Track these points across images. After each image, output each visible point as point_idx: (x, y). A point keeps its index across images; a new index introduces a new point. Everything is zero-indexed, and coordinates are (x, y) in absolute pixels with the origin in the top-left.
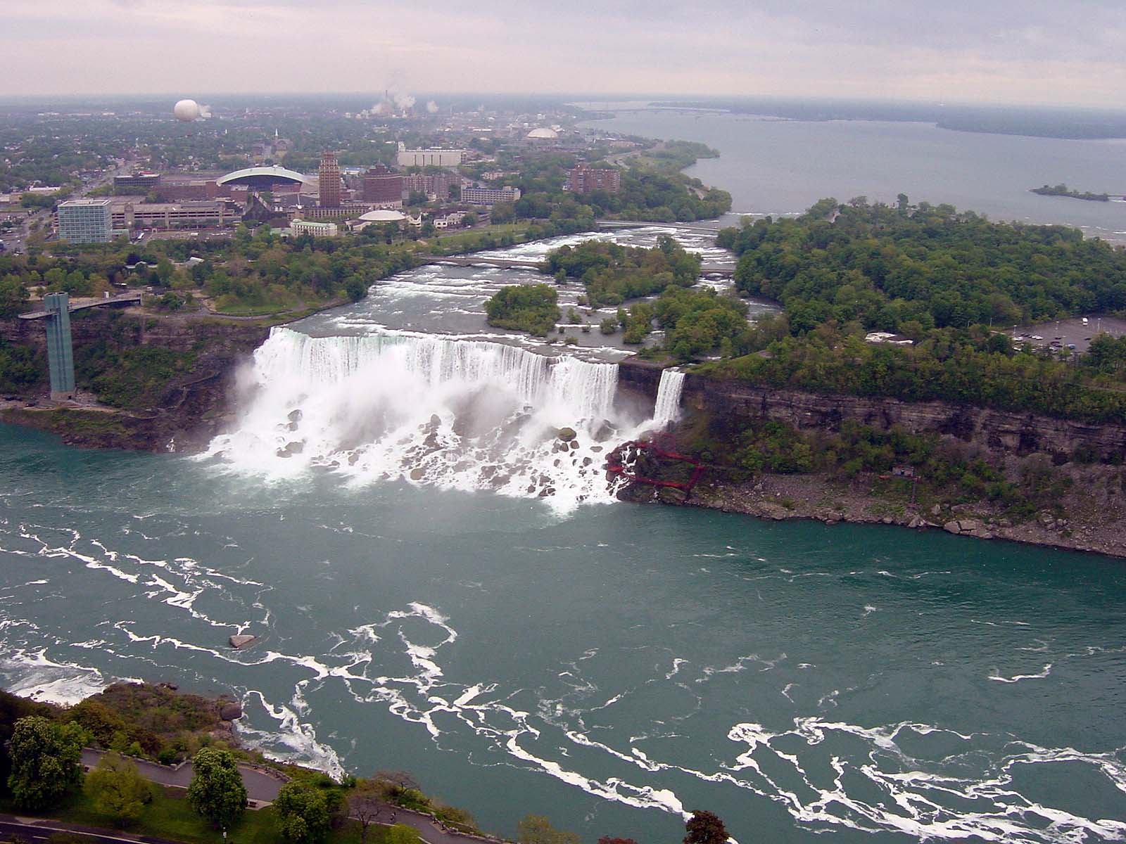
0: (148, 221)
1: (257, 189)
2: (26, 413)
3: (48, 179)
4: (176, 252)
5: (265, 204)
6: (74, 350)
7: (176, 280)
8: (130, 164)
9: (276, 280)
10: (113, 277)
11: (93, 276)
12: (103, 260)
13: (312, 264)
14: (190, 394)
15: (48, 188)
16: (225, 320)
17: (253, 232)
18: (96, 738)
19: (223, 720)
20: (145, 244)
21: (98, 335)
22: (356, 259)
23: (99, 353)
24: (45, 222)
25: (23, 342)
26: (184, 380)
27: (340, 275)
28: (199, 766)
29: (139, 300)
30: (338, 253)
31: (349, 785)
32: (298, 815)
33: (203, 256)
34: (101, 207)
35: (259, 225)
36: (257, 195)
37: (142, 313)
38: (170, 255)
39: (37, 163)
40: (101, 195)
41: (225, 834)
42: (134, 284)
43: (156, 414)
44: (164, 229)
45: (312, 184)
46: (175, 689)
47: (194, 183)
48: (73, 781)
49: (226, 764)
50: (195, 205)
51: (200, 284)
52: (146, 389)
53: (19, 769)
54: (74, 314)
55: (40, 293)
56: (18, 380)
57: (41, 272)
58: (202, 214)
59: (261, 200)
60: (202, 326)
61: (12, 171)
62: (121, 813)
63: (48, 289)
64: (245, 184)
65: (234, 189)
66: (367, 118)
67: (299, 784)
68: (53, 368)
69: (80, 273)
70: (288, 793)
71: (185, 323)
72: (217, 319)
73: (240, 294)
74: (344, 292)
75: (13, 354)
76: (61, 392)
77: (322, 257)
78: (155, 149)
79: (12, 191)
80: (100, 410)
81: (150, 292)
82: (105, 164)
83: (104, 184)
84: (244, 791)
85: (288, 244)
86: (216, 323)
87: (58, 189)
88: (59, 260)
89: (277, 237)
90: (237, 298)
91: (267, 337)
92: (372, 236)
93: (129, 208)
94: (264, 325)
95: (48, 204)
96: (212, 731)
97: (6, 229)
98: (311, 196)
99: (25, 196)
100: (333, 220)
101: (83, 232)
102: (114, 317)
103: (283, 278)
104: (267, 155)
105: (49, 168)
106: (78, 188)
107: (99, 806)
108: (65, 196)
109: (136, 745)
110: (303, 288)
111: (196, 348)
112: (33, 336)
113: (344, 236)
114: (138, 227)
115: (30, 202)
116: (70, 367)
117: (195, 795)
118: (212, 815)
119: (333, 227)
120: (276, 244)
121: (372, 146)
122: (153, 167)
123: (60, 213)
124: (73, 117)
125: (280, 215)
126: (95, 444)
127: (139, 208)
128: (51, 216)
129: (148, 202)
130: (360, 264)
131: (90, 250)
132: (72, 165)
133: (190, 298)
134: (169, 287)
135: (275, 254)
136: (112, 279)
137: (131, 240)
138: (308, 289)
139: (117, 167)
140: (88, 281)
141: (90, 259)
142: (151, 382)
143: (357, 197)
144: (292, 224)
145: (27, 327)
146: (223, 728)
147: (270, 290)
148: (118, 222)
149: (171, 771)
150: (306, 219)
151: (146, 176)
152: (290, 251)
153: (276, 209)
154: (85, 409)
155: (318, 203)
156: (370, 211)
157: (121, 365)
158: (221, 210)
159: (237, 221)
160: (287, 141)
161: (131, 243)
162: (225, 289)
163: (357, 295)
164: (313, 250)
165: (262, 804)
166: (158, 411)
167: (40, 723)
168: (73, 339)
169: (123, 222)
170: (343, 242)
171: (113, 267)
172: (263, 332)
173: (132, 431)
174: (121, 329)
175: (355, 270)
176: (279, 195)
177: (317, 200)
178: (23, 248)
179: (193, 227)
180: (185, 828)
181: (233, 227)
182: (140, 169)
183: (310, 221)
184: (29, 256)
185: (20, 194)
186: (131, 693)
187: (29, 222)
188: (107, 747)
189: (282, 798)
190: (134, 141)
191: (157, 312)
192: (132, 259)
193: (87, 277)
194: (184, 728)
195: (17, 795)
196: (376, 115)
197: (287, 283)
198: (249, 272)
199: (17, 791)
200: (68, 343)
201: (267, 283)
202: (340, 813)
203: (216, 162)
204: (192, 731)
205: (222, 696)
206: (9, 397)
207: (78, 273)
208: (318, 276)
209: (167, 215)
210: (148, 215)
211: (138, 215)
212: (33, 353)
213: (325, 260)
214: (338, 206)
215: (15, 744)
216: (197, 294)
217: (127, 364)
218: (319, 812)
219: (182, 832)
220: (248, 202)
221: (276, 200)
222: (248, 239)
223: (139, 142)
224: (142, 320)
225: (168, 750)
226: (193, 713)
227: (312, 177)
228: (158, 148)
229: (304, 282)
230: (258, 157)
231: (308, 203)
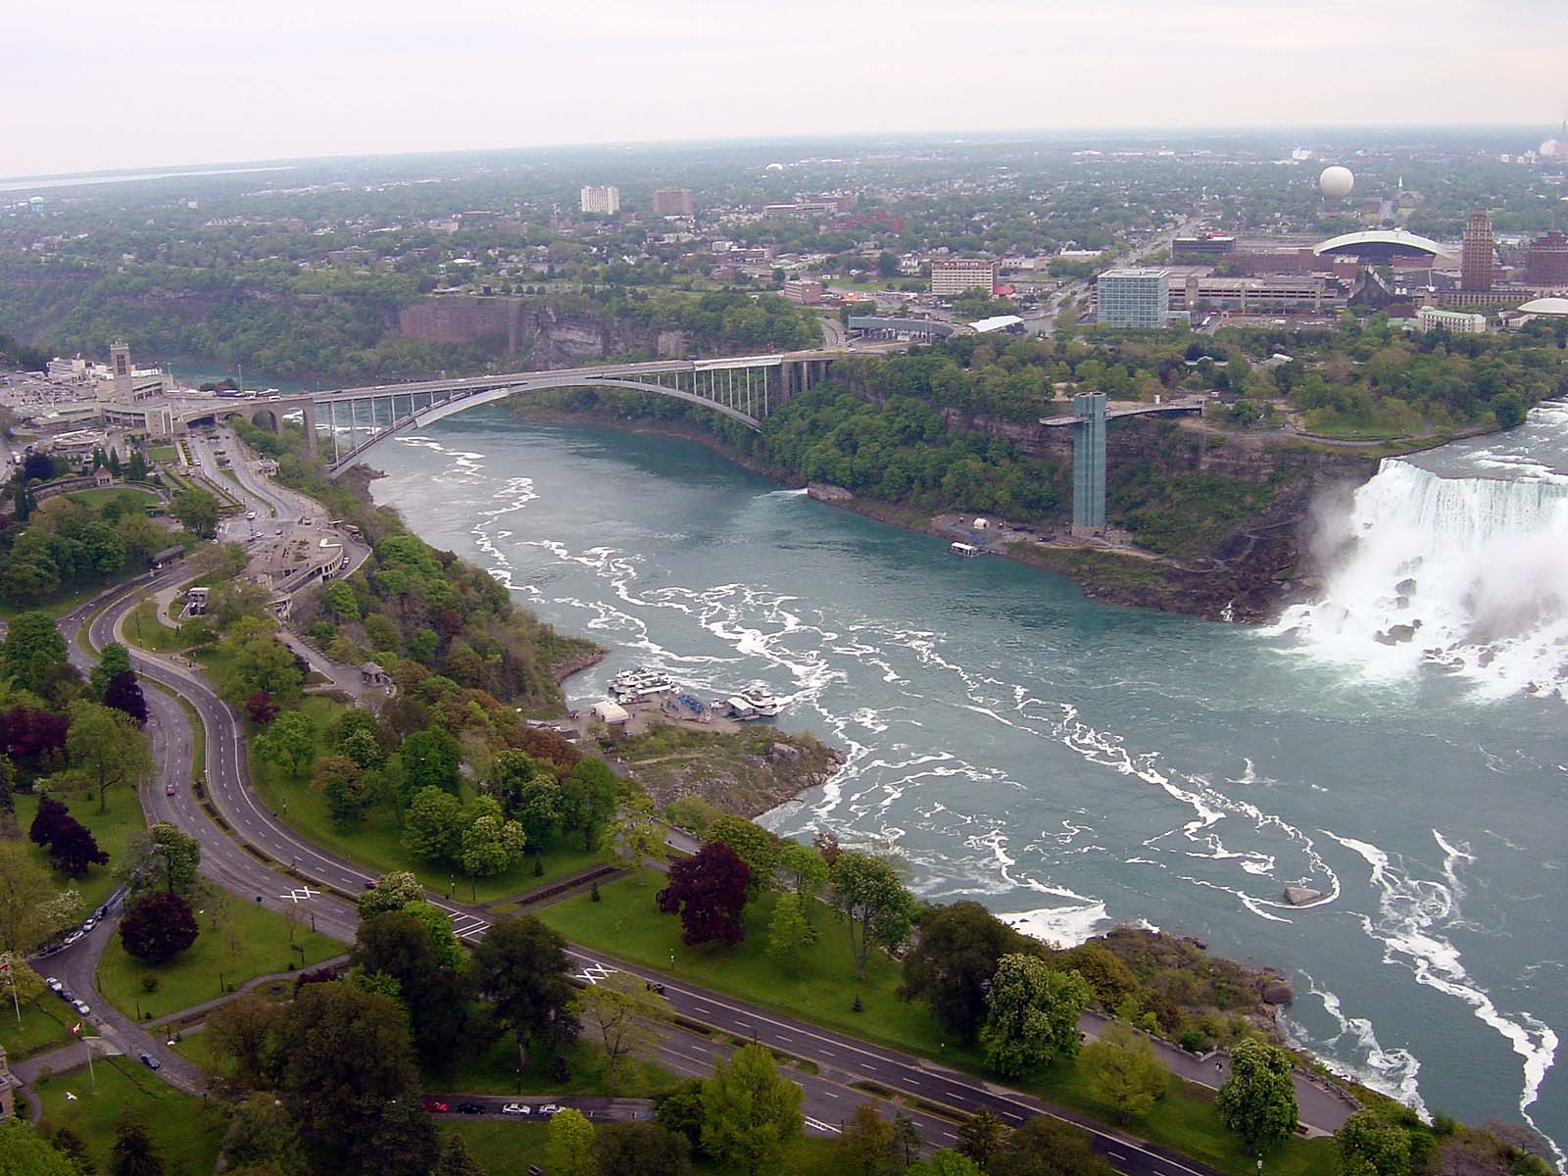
0: (1218, 302)
1: (1372, 261)
2: (1038, 549)
3: (1085, 239)
4: (1253, 346)
5: (1382, 284)
6: (1107, 471)
7: (1253, 384)
8: (1194, 222)
9: (1393, 392)
10: (1167, 375)
11: (1140, 373)
12: (1155, 351)
13: (1445, 371)
14: (1259, 544)
15: (1085, 252)
16: (1317, 444)
17: (1363, 322)
18: (1099, 997)
19: (1265, 1002)
20: (1211, 333)
21: (1140, 452)
22: (1513, 369)
23: (1140, 477)
24: (1078, 297)
25: (1041, 456)
26: (1252, 523)
27: (1485, 390)
28: (1238, 1061)
29: (1200, 409)
30: (1485, 357)
31: (1442, 1129)
32: (1368, 1158)
33: (1291, 353)
34: (1156, 280)
35: (1371, 313)
36: (1371, 270)
37: (1204, 428)
38: (1246, 348)
39: (1071, 217)
40: (1154, 264)
41: (1260, 1163)
42: (1194, 387)
43: (1212, 567)
44: (1236, 312)
45: (1448, 256)
46: (1203, 947)
47: (1282, 249)
48: (1063, 1049)
49: (1274, 1067)
50: (1281, 282)
51: (1285, 392)
52: (1199, 531)
53: (998, 1021)
54: (1113, 423)
55: (1068, 391)
56: (1029, 505)
57: (1072, 364)
58: (1292, 294)
59: (1376, 277)
60: (1284, 450)
61: (1038, 228)
62: (1122, 1106)
63: (1080, 387)
64: (1355, 255)
65: (1338, 260)
66: (1533, 162)
67: (1372, 1114)
68: (1079, 495)
69: (1124, 368)
70: (1358, 1126)
71: (1260, 444)
72: (1305, 441)
73: (1340, 408)
74: (1492, 414)
75: (1028, 472)
76: (1086, 525)
77: (1461, 363)
78: (1227, 202)
79: (1037, 254)
80: (1135, 554)
81: (1216, 399)
82: (1160, 221)
83: (1159, 249)
84: (1294, 1107)
85: (1412, 341)
86: (1305, 448)
87: (1097, 253)
88: (1095, 349)
89: (1397, 330)
90: (1336, 414)
91: (1374, 472)
92: (1537, 335)
93: (1192, 282)
94: (1372, 455)
95: (1085, 274)
96: (1249, 1014)
97: (1028, 304)
98: (1449, 274)
99: (1054, 263)
100: (1480, 310)
101: (1129, 313)
102: (1165, 429)
103: (1404, 389)
104: (1386, 213)
105: (1085, 225)
106: (1124, 253)
107: (1095, 1090)
108: (1106, 264)
109: (1151, 1016)
110: (1431, 405)
111: (1273, 480)
112: (1056, 449)
113: (1495, 334)
114: (1202, 308)
115: (1060, 270)
116: (1100, 493)
117: (1229, 1101)
118: (1246, 1134)
119: (1480, 320)
120: (1396, 340)
121: (1541, 202)
122: (1225, 226)
123: (1100, 286)
124: (1118, 157)
125: (1402, 298)
126: (1125, 600)
127: (1205, 283)
128: (1087, 290)
129: (1218, 274)
130: (1516, 375)
131: (1137, 337)
132: (1116, 223)
133: (1269, 411)
134: (1240, 392)
135: (1394, 355)
136: (1165, 378)
137: (1193, 326)
138: (1440, 408)
139: (1177, 227)
140: (1132, 379)
141: (1138, 349)
142: (1208, 522)
143: (1517, 278)
144: (1419, 314)
145: (1049, 436)
146: (1263, 1013)
147: (1383, 406)
148: (1176, 300)
149: (1195, 1060)
150: (1440, 307)
151: (1216, 239)
152: (1413, 352)
153: (1398, 291)
154: (1115, 551)
155: (1458, 285)
156: (1536, 298)
157: (1169, 497)
158: (1319, 290)
159: (1341, 304)
160: (1415, 194)
161: (1192, 330)
162: (1320, 401)
163: (1510, 420)
164: (1449, 352)
165: (1314, 1132)
166: (1215, 563)
167: (1033, 967)
168: (1108, 456)
169: (1183, 301)
170: (1494, 341)
171: (1167, 362)
172: (1371, 464)
173: (1175, 588)
174: (1172, 446)
175: (1509, 382)
176: (1400, 271)
177: (1457, 279)
178: (1049, 331)
179: (1278, 312)
180: (1206, 1144)
181: (1334, 314)
182: (1207, 230)
183: (1445, 309)
184: (1056, 342)
185: (1048, 260)
186: (1144, 943)
187: (1061, 296)
188: (1111, 1011)
189: (1347, 1130)
190: (1201, 192)
191: (1221, 429)
192: (1194, 353)
193: (1131, 374)
194: (1210, 1004)
195: (990, 1054)
196: (1546, 157)
197: (1409, 398)
198: (1356, 378)
199: (992, 1049)
200: (1100, 460)
201: (1380, 394)
202: (1427, 1168)
203: (1314, 222)
204: (1221, 1010)
205: (1266, 969)
206: (1017, 526)
207: (1119, 369)
208: (1455, 391)
209: (1243, 294)
210: (1217, 293)
211: (1204, 292)
212: (1053, 471)
213: (1467, 366)
214: (1487, 290)
215: (996, 986)
216: (1280, 405)
217: (1177, 495)
218: (1399, 1160)
219: (1199, 1147)
220: (1358, 280)
221: (1397, 278)
222: (1356, 331)
223: (1208, 193)
224: (1202, 436)
225: (1190, 1028)
226: (1224, 985)
227: (1451, 247)
228: (1233, 200)
229: (1434, 398)
230: (1374, 216)
231: (1443, 284)
